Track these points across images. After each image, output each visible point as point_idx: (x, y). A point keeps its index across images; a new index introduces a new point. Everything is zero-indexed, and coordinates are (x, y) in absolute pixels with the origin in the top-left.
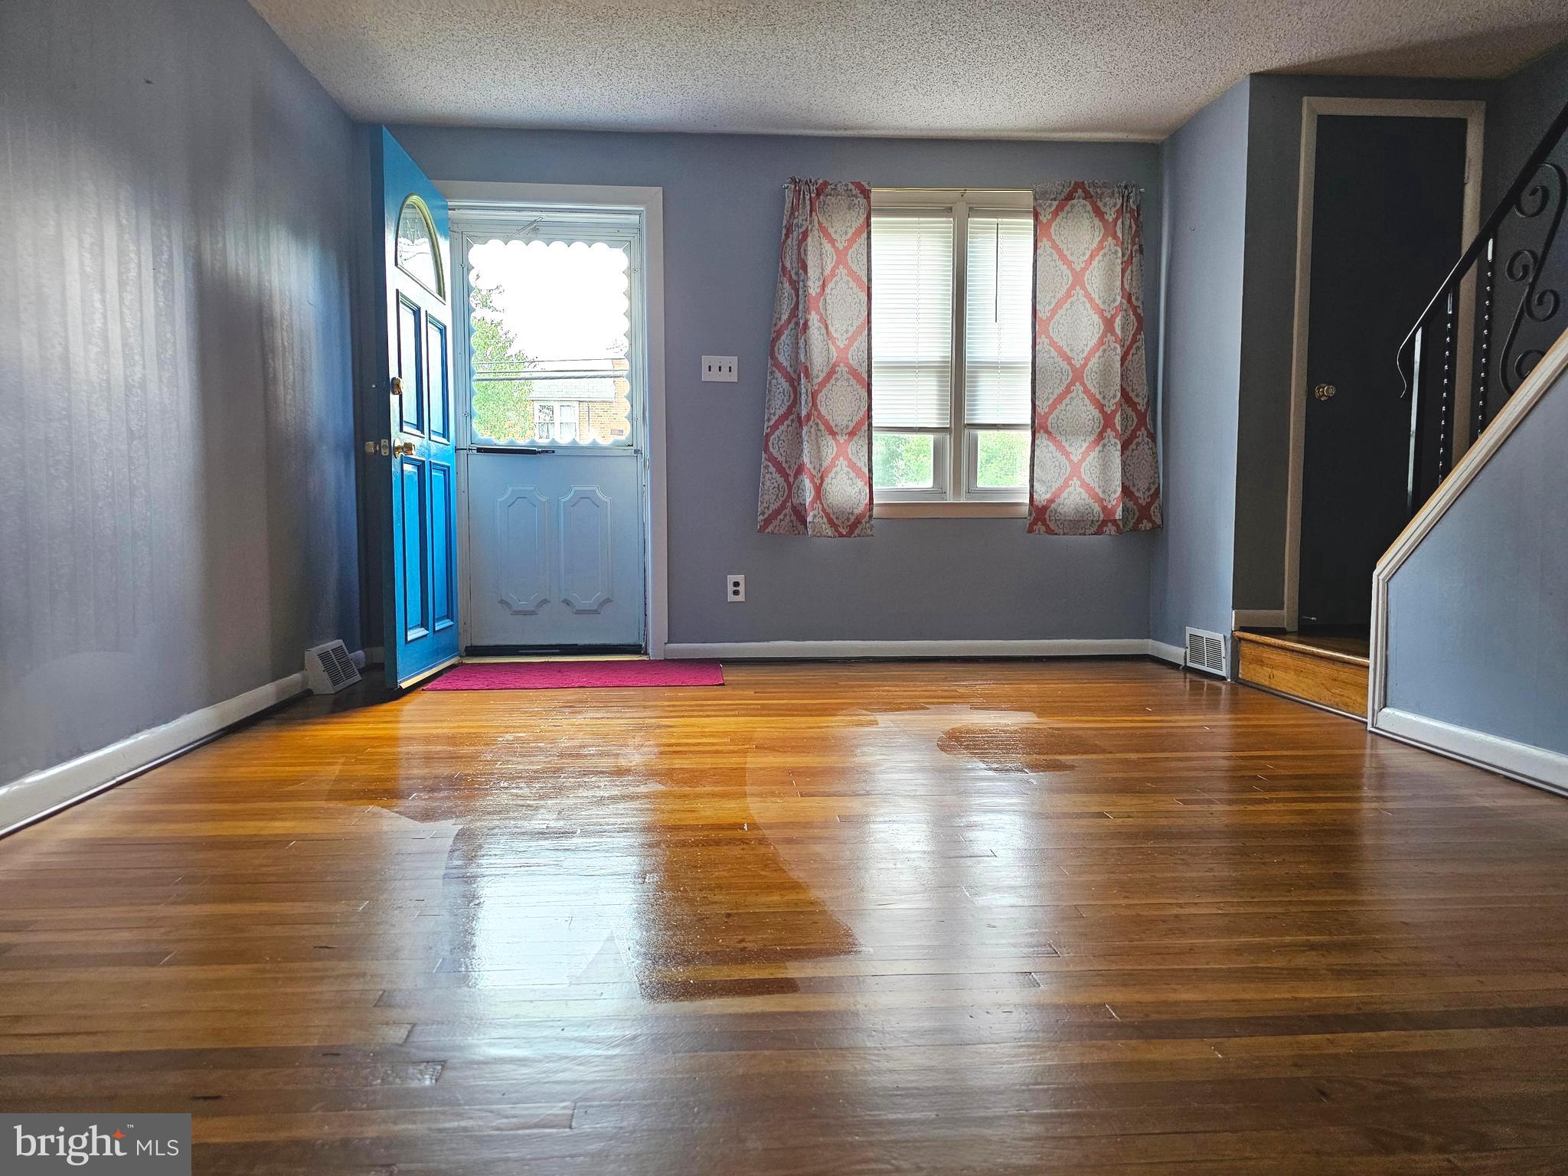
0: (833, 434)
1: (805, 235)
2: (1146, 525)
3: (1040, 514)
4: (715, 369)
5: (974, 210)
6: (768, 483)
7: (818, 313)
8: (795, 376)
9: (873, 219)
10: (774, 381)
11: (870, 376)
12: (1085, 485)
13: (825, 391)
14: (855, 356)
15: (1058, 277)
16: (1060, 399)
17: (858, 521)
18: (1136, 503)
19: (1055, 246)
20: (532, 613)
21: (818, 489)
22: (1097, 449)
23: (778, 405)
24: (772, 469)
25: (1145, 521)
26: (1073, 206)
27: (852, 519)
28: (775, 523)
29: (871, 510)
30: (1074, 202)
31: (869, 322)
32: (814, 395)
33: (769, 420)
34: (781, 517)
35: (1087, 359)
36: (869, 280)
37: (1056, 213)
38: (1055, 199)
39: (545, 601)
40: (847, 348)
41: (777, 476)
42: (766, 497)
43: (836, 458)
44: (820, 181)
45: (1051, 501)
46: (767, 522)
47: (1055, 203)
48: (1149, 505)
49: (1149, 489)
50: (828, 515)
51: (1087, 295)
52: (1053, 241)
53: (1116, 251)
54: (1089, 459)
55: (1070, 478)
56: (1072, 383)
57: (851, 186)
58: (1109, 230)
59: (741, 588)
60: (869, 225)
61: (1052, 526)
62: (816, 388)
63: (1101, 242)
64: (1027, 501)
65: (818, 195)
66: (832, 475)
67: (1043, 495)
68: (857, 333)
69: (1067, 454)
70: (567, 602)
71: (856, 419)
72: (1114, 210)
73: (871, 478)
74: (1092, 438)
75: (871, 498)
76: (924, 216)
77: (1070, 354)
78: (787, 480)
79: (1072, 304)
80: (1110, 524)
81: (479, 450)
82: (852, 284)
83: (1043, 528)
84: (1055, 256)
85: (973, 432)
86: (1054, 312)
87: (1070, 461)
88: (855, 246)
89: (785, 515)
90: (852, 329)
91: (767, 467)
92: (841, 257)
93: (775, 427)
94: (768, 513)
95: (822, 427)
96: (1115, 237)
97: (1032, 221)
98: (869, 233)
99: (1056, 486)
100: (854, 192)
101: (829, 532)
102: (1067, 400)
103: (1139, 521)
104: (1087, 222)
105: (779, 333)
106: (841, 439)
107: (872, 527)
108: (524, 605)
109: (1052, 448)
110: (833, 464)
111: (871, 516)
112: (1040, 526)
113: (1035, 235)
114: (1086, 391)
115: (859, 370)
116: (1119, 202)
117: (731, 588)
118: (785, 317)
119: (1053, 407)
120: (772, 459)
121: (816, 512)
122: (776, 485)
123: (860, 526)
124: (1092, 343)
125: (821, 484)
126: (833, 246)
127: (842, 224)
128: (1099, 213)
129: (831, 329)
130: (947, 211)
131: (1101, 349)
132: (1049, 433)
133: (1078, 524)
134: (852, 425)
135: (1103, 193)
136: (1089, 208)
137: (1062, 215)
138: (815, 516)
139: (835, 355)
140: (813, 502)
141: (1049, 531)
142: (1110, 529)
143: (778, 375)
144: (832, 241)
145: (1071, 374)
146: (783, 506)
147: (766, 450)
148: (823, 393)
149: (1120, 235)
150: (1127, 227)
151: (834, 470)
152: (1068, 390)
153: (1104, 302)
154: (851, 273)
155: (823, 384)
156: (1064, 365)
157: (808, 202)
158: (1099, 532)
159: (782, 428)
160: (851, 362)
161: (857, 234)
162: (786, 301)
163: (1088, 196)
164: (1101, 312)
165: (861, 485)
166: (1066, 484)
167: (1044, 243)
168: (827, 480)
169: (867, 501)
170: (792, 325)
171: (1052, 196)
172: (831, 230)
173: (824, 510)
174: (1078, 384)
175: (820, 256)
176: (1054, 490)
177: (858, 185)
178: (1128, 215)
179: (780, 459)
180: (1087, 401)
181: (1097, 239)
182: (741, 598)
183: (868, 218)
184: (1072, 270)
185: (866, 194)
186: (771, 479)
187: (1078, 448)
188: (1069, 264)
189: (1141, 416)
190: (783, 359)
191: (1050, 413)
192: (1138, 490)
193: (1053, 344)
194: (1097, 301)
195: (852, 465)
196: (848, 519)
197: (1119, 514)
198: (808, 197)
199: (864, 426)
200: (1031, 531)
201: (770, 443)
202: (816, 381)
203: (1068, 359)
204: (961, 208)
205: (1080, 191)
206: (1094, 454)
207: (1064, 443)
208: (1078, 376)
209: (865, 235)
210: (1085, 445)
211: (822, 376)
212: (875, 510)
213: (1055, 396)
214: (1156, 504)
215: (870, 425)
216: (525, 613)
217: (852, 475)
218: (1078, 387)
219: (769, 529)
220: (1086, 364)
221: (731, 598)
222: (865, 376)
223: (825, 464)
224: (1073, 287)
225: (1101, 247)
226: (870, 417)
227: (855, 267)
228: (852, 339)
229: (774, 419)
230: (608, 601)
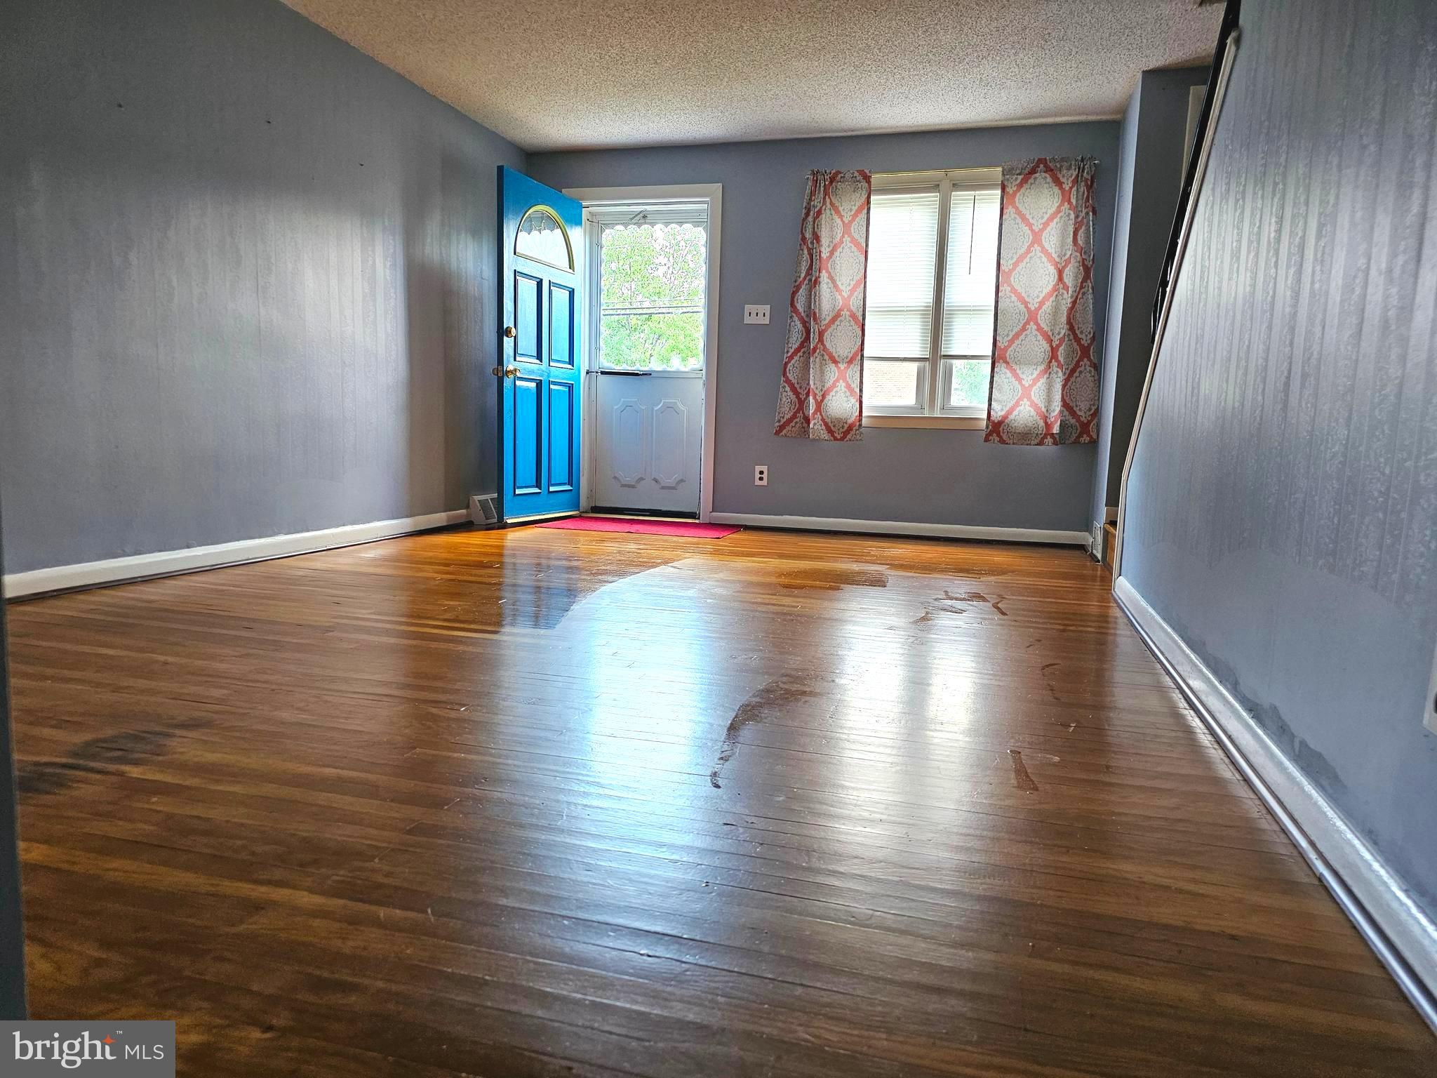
0: (835, 362)
1: (819, 213)
2: (1085, 439)
3: (996, 428)
4: (754, 314)
5: (956, 186)
6: (784, 399)
7: (828, 272)
8: (806, 319)
9: (872, 198)
10: (793, 323)
11: (864, 319)
12: (1033, 405)
13: (830, 330)
14: (855, 303)
15: (1019, 236)
16: (1017, 336)
17: (850, 428)
18: (1078, 420)
19: (1019, 213)
20: (633, 487)
21: (819, 405)
22: (1045, 376)
23: (795, 340)
24: (788, 389)
25: (1085, 436)
26: (1035, 178)
27: (846, 426)
28: (788, 428)
29: (860, 420)
30: (1037, 175)
31: (865, 277)
32: (821, 334)
33: (788, 352)
34: (793, 424)
35: (1042, 303)
36: (867, 245)
37: (1020, 185)
38: (1020, 174)
39: (642, 479)
40: (849, 297)
41: (790, 393)
42: (783, 410)
43: (837, 380)
44: (834, 171)
45: (1005, 417)
46: (782, 428)
47: (1020, 177)
48: (1089, 422)
49: (1090, 410)
50: (826, 424)
51: (1044, 250)
52: (1017, 208)
53: (1069, 214)
54: (1039, 384)
55: (1021, 399)
56: (1027, 323)
57: (856, 174)
58: (1066, 197)
59: (765, 476)
60: (869, 202)
61: (1005, 437)
62: (823, 328)
63: (1059, 207)
64: (985, 416)
65: (831, 182)
66: (833, 393)
67: (998, 412)
68: (858, 283)
69: (1019, 380)
70: (656, 481)
71: (853, 351)
72: (1071, 179)
73: (861, 396)
74: (1042, 367)
75: (861, 411)
76: (914, 193)
77: (1027, 299)
78: (798, 397)
79: (1031, 258)
80: (1049, 437)
82: (854, 249)
83: (997, 439)
84: (1019, 220)
85: (949, 361)
86: (1016, 265)
87: (1022, 386)
88: (857, 219)
89: (796, 423)
90: (853, 283)
91: (784, 387)
92: (847, 227)
93: (791, 358)
94: (783, 421)
95: (826, 357)
96: (1069, 202)
97: (999, 192)
98: (869, 209)
99: (1010, 405)
100: (858, 178)
101: (825, 435)
102: (1022, 337)
103: (1080, 436)
104: (1046, 191)
105: (798, 288)
106: (842, 366)
107: (861, 433)
108: (628, 480)
109: (1009, 374)
110: (834, 385)
111: (860, 425)
112: (995, 437)
113: (1002, 203)
114: (1039, 329)
115: (857, 314)
116: (1075, 174)
117: (758, 476)
118: (803, 275)
119: (1011, 342)
120: (788, 381)
121: (816, 421)
122: (789, 400)
123: (852, 433)
124: (1050, 287)
125: (822, 401)
126: (842, 220)
127: (848, 204)
128: (1058, 183)
129: (839, 283)
130: (936, 187)
131: (1055, 295)
132: (1007, 363)
133: (1025, 436)
134: (850, 355)
135: (1061, 166)
136: (1049, 179)
137: (1026, 186)
138: (815, 424)
139: (841, 304)
140: (815, 413)
141: (1002, 441)
142: (1049, 440)
143: (796, 319)
144: (841, 217)
145: (1027, 315)
146: (794, 416)
147: (784, 374)
148: (828, 332)
149: (1074, 201)
150: (1081, 193)
151: (835, 390)
152: (1024, 329)
153: (1058, 256)
154: (854, 241)
155: (828, 326)
156: (1022, 307)
157: (822, 189)
158: (1041, 443)
159: (796, 358)
160: (852, 307)
161: (859, 211)
162: (804, 263)
163: (1048, 170)
164: (1056, 264)
165: (854, 402)
166: (1017, 404)
167: (1009, 211)
168: (828, 397)
169: (857, 413)
170: (806, 282)
171: (1018, 172)
172: (841, 209)
173: (823, 420)
174: (1032, 323)
175: (831, 229)
176: (1007, 409)
177: (862, 173)
178: (1083, 184)
179: (793, 381)
180: (1040, 337)
181: (1057, 205)
182: (765, 482)
183: (869, 197)
184: (1032, 230)
185: (867, 179)
186: (787, 396)
187: (1030, 374)
188: (1030, 225)
189: (1085, 351)
190: (800, 306)
191: (1009, 346)
192: (1080, 410)
193: (1014, 291)
194: (1055, 256)
195: (848, 387)
196: (843, 427)
197: (1056, 429)
198: (822, 185)
199: (859, 356)
200: (987, 440)
201: (787, 370)
202: (824, 323)
203: (1026, 304)
204: (945, 185)
205: (1042, 166)
206: (1043, 380)
207: (1018, 371)
208: (1032, 317)
209: (865, 211)
210: (1036, 373)
211: (828, 319)
212: (864, 421)
213: (1014, 333)
214: (1094, 422)
215: (862, 356)
216: (629, 486)
217: (848, 394)
218: (1032, 326)
219: (783, 433)
220: (1040, 308)
221: (758, 482)
222: (861, 318)
223: (827, 385)
224: (1032, 244)
225: (1058, 211)
226: (862, 350)
227: (856, 236)
228: (853, 291)
229: (791, 351)
230: (682, 481)
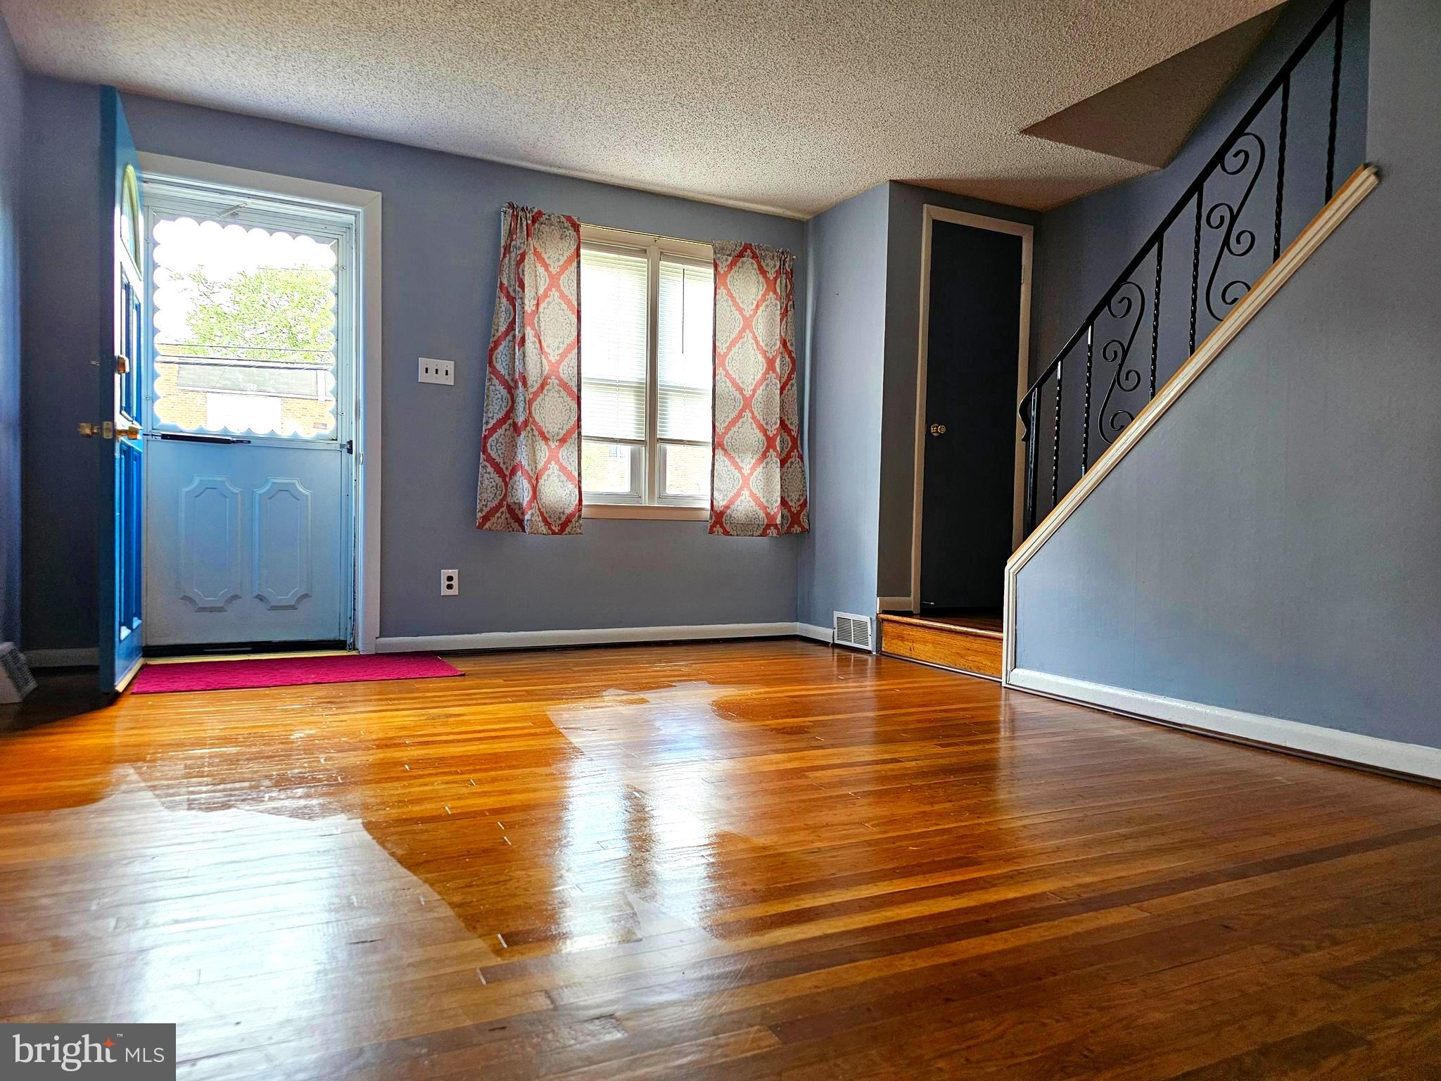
0: (546, 439)
1: (523, 256)
2: (797, 529)
3: (719, 517)
4: (432, 371)
5: (664, 255)
6: (486, 482)
7: (533, 328)
8: (512, 384)
9: (582, 251)
10: (492, 387)
11: (579, 390)
12: (752, 495)
13: (539, 399)
14: (567, 371)
15: (732, 322)
16: (733, 422)
17: (568, 520)
18: (790, 511)
19: (730, 294)
20: (220, 610)
21: (535, 489)
22: (761, 466)
23: (495, 411)
24: (490, 469)
25: (796, 526)
26: (743, 263)
27: (563, 519)
28: (494, 520)
29: (580, 510)
30: (745, 259)
31: (579, 341)
32: (530, 402)
33: (487, 423)
34: (498, 514)
35: (754, 391)
36: (579, 304)
37: (731, 266)
38: (730, 255)
39: (236, 597)
40: (559, 362)
41: (495, 476)
42: (485, 496)
43: (548, 462)
44: (536, 210)
45: (727, 507)
46: (486, 518)
47: (730, 259)
48: (799, 513)
49: (799, 500)
50: (542, 514)
51: (755, 338)
52: (729, 290)
53: (776, 304)
54: (756, 473)
55: (741, 488)
56: (742, 411)
57: (563, 219)
58: (771, 285)
59: (455, 583)
60: (578, 255)
61: (728, 528)
62: (531, 396)
63: (764, 295)
64: (709, 507)
65: (534, 222)
66: (545, 477)
67: (720, 503)
68: (568, 350)
69: (739, 469)
70: (260, 598)
71: (566, 427)
72: (774, 270)
73: (580, 482)
74: (758, 456)
75: (580, 500)
76: (625, 254)
77: (741, 385)
78: (504, 481)
79: (743, 343)
80: (772, 528)
81: (164, 437)
82: (564, 306)
83: (721, 530)
84: (731, 303)
85: (664, 445)
86: (729, 349)
87: (742, 474)
88: (567, 272)
89: (502, 513)
90: (563, 347)
91: (485, 467)
92: (554, 281)
93: (493, 430)
94: (486, 510)
95: (536, 433)
96: (775, 292)
97: (712, 271)
98: (579, 263)
99: (731, 495)
100: (566, 225)
101: (543, 529)
102: (739, 424)
103: (791, 526)
104: (754, 278)
105: (497, 344)
106: (553, 445)
107: (581, 526)
108: (210, 601)
109: (728, 463)
110: (546, 468)
111: (580, 516)
112: (718, 529)
113: (715, 283)
114: (754, 417)
115: (570, 383)
116: (778, 264)
117: (444, 583)
118: (503, 328)
119: (728, 429)
120: (490, 459)
121: (533, 511)
122: (494, 484)
123: (570, 525)
124: (759, 376)
125: (536, 485)
126: (547, 269)
127: (555, 252)
128: (763, 272)
129: (544, 345)
130: (643, 252)
131: (764, 384)
132: (723, 449)
133: (747, 527)
134: (562, 433)
135: (766, 255)
136: (756, 266)
137: (735, 269)
138: (532, 515)
139: (547, 368)
140: (530, 502)
141: (726, 533)
142: (772, 532)
143: (496, 382)
144: (546, 267)
145: (742, 402)
146: (500, 505)
147: (485, 451)
148: (536, 402)
149: (779, 291)
150: (784, 285)
151: (546, 473)
152: (740, 416)
153: (767, 345)
154: (563, 296)
155: (536, 394)
156: (737, 394)
157: (525, 228)
158: (764, 534)
159: (500, 431)
160: (561, 375)
161: (569, 261)
162: (503, 315)
163: (754, 256)
164: (764, 353)
165: (571, 488)
166: (738, 495)
167: (722, 291)
168: (541, 482)
169: (577, 502)
170: (510, 338)
171: (728, 253)
172: (545, 256)
173: (539, 509)
174: (747, 411)
175: (536, 278)
176: (729, 498)
177: (569, 219)
178: (784, 276)
179: (498, 460)
180: (754, 426)
181: (761, 293)
182: (455, 591)
183: (578, 250)
184: (743, 316)
185: (576, 227)
186: (489, 478)
187: (747, 462)
188: (741, 310)
189: (794, 440)
190: (501, 367)
191: (726, 433)
192: (791, 501)
193: (728, 375)
194: (762, 344)
195: (563, 469)
196: (560, 518)
197: (778, 521)
198: (525, 223)
199: (575, 433)
200: (711, 532)
201: (488, 445)
202: (531, 390)
203: (740, 390)
204: (654, 251)
205: (749, 251)
206: (759, 469)
207: (737, 460)
208: (747, 404)
209: (575, 264)
210: (753, 461)
211: (537, 386)
212: (584, 512)
213: (730, 419)
214: (804, 512)
215: (579, 433)
216: (212, 610)
217: (563, 478)
218: (748, 414)
219: (487, 526)
220: (753, 395)
221: (444, 591)
222: (575, 389)
223: (540, 466)
224: (743, 330)
225: (764, 299)
226: (579, 426)
227: (567, 293)
228: (563, 356)
229: (492, 422)
230: (306, 596)
